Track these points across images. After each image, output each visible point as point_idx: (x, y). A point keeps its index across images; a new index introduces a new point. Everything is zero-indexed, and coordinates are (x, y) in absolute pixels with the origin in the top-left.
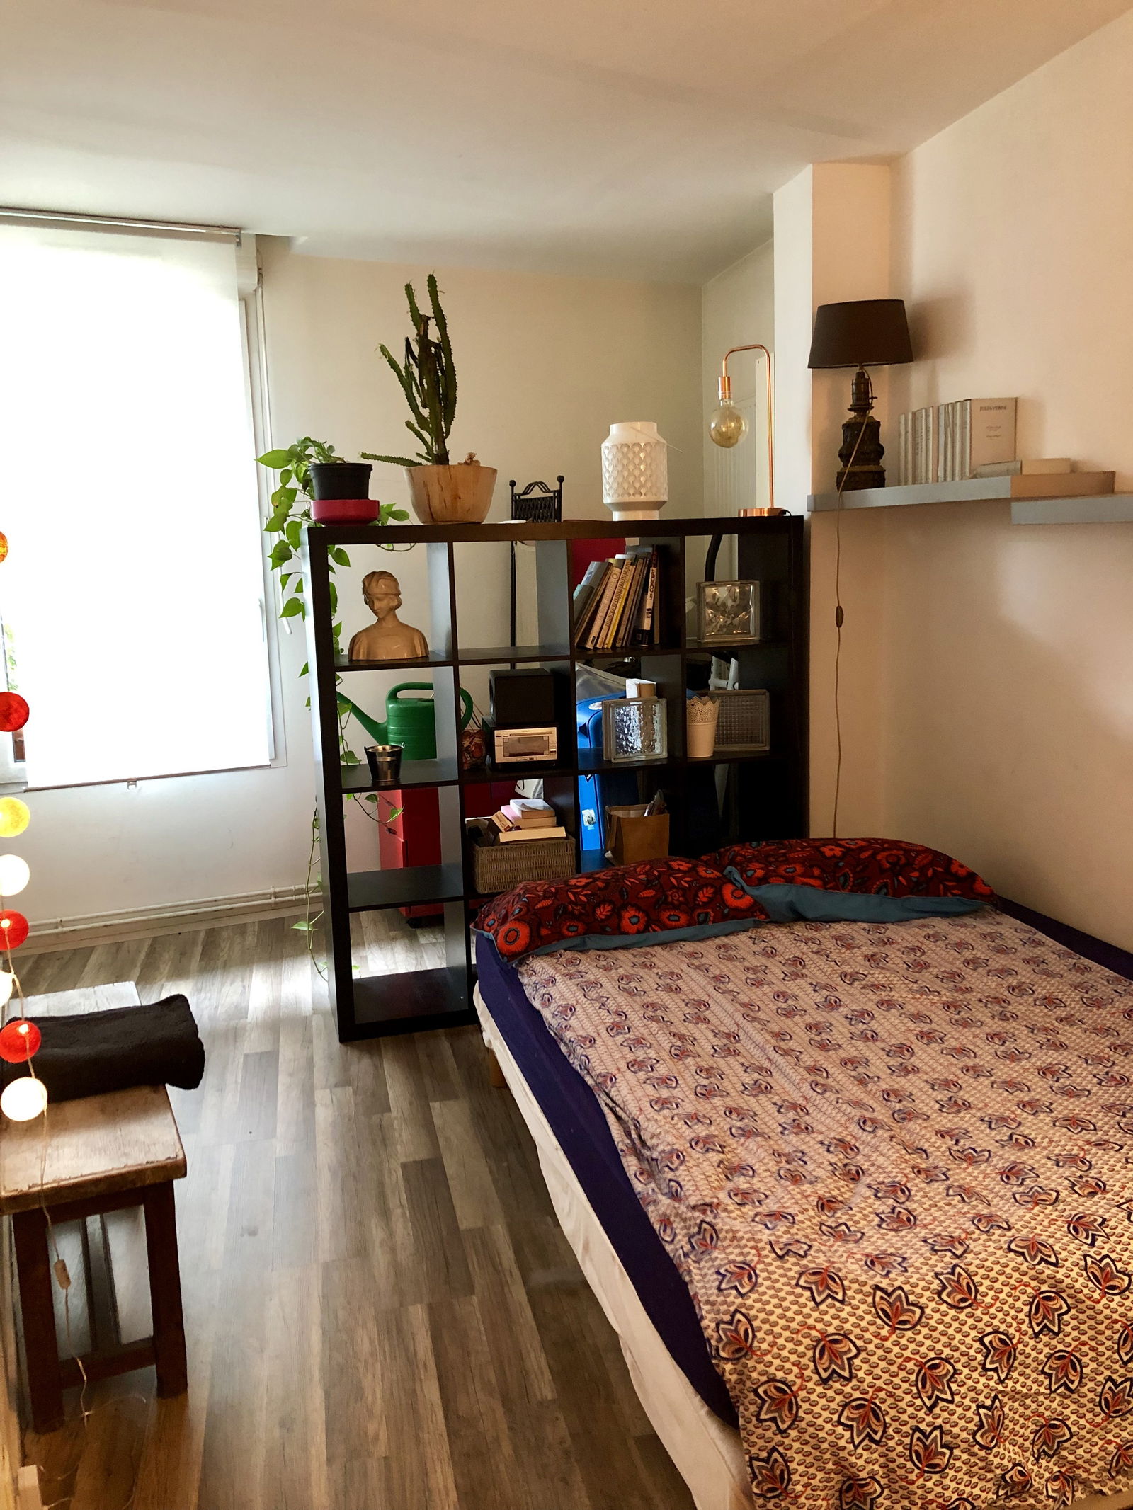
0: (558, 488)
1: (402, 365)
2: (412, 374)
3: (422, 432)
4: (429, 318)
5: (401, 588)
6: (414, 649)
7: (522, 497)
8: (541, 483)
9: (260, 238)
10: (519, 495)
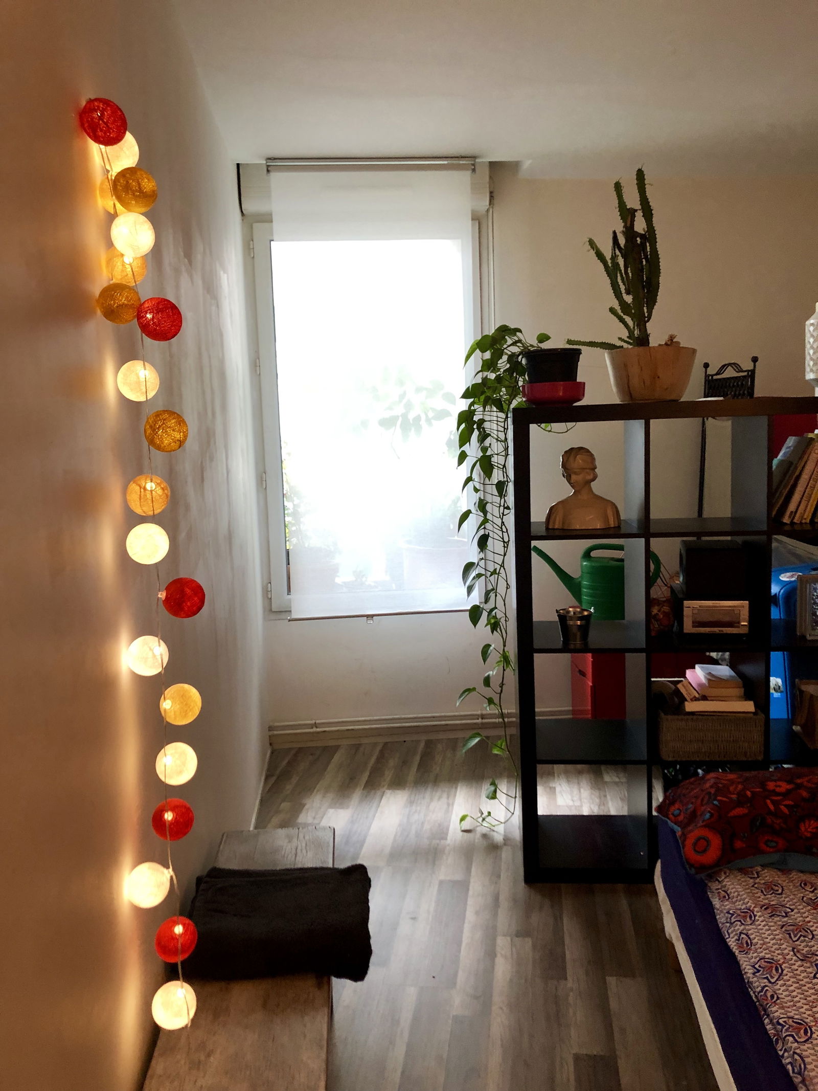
0: (752, 368)
1: (608, 256)
2: (618, 264)
3: (625, 317)
4: (636, 211)
5: (597, 463)
6: (606, 519)
7: (715, 377)
8: (734, 364)
9: (493, 165)
10: (712, 376)
